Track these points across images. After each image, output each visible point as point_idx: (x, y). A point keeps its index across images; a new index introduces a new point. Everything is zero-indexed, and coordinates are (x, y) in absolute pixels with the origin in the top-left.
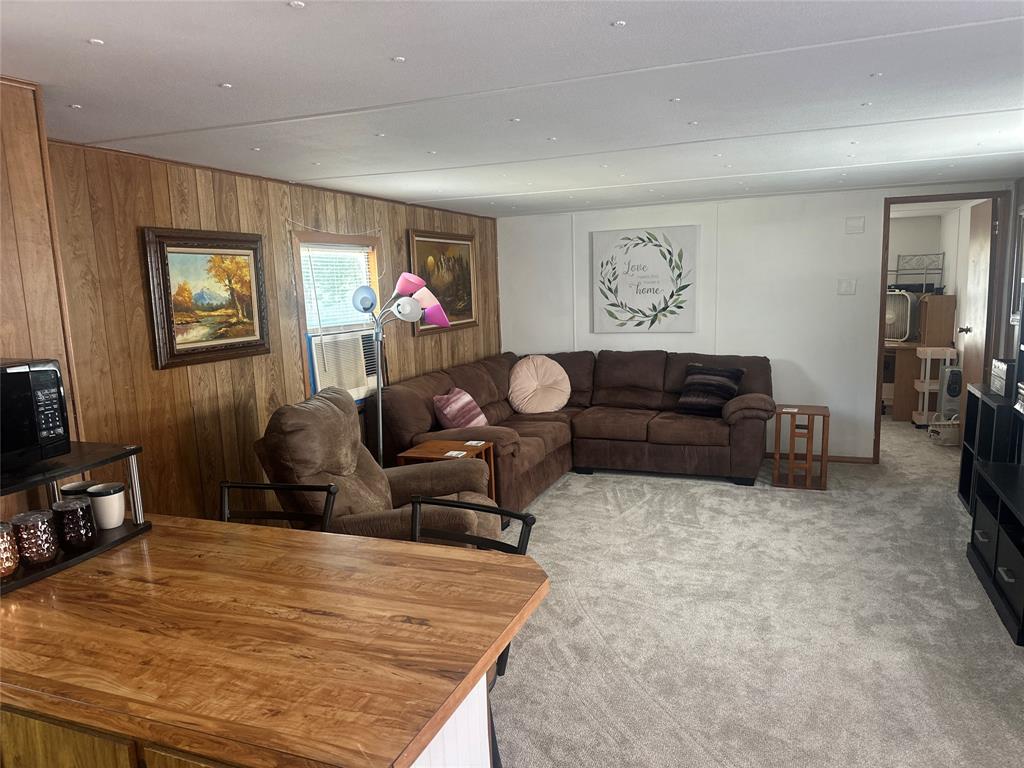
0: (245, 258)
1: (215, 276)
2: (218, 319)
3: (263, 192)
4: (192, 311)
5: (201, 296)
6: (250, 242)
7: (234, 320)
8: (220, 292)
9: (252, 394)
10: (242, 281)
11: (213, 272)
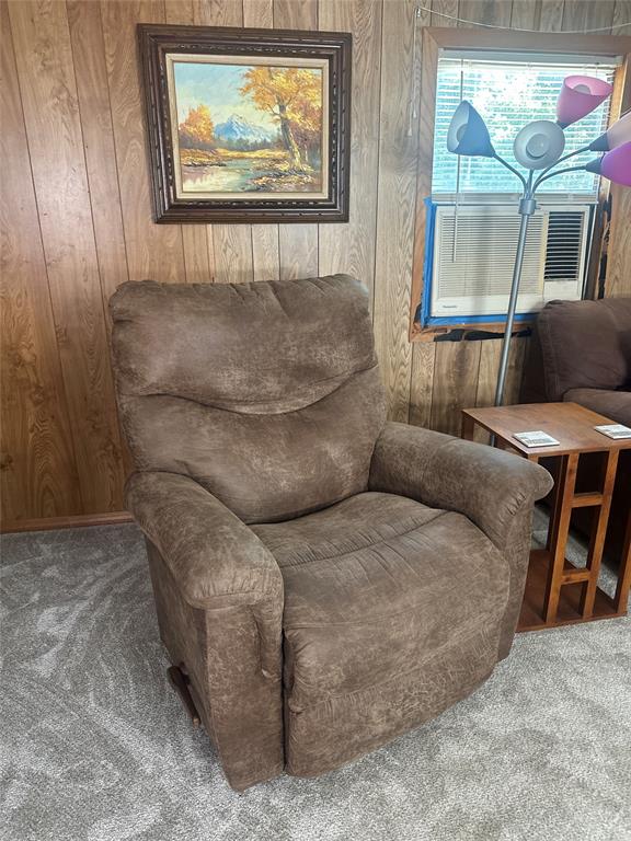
0: (313, 75)
2: (256, 164)
4: (212, 149)
5: (229, 128)
7: (284, 167)
11: (252, 93)
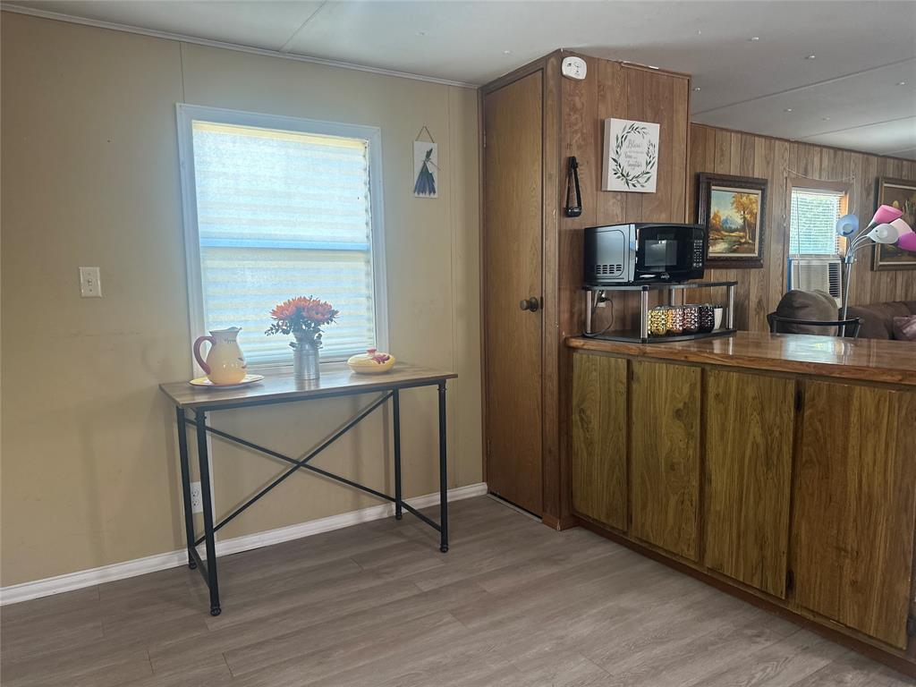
0: (756, 196)
1: (737, 208)
2: (734, 239)
3: (771, 149)
4: (720, 231)
5: (726, 221)
6: (760, 185)
7: (743, 241)
8: (737, 220)
9: (747, 296)
10: (751, 213)
11: (735, 205)
